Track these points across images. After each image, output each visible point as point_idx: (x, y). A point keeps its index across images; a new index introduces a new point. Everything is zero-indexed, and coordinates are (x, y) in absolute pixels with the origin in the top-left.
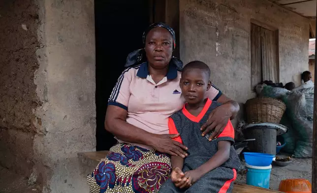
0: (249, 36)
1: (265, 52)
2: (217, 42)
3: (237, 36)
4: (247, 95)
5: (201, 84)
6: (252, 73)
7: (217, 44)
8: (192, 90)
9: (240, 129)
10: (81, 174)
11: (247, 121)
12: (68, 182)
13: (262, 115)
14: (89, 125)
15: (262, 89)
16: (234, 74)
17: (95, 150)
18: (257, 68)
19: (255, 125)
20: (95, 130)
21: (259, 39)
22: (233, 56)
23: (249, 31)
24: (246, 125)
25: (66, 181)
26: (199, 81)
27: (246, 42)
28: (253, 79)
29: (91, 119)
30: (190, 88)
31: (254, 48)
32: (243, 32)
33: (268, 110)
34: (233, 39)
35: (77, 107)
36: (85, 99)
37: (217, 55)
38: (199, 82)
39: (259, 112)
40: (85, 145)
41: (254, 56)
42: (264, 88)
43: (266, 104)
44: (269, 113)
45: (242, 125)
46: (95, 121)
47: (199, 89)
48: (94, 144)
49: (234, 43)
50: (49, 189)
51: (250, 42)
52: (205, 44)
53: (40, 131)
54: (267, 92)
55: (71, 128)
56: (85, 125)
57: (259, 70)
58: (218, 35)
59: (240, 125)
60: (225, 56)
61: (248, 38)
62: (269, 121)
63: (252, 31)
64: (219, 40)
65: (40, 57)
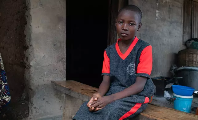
0: (183, 6)
1: (195, 18)
2: (157, 10)
3: (173, 6)
4: (179, 48)
5: (133, 24)
6: (184, 33)
7: (157, 11)
8: (124, 28)
9: (173, 71)
10: (55, 95)
11: (178, 65)
12: (46, 100)
13: (189, 61)
14: (61, 63)
15: (191, 44)
16: (170, 33)
17: (65, 79)
18: (188, 29)
19: (184, 68)
20: (65, 66)
21: (190, 9)
22: (169, 20)
23: (183, 3)
24: (177, 68)
25: (44, 99)
26: (131, 21)
27: (180, 11)
28: (185, 37)
29: (62, 58)
30: (123, 27)
31: (186, 15)
32: (178, 3)
33: (194, 58)
34: (170, 8)
35: (53, 50)
36: (59, 45)
37: (157, 19)
38: (132, 23)
39: (187, 59)
40: (58, 76)
41: (186, 21)
42: (193, 43)
43: (192, 54)
44: (195, 60)
45: (174, 68)
46: (65, 60)
47: (131, 28)
48: (64, 75)
49: (170, 11)
50: (32, 104)
51: (183, 10)
52: (148, 11)
53: (27, 66)
54: (195, 46)
55: (48, 64)
56: (58, 62)
57: (189, 31)
58: (158, 5)
59: (172, 68)
60: (163, 20)
61: (182, 8)
62: (194, 65)
63: (184, 3)
64: (159, 8)
65: (27, 16)
